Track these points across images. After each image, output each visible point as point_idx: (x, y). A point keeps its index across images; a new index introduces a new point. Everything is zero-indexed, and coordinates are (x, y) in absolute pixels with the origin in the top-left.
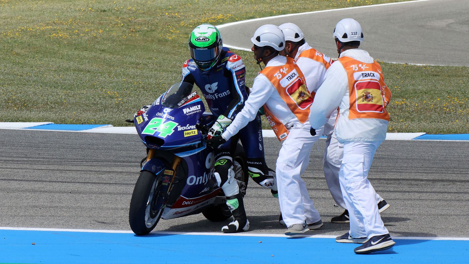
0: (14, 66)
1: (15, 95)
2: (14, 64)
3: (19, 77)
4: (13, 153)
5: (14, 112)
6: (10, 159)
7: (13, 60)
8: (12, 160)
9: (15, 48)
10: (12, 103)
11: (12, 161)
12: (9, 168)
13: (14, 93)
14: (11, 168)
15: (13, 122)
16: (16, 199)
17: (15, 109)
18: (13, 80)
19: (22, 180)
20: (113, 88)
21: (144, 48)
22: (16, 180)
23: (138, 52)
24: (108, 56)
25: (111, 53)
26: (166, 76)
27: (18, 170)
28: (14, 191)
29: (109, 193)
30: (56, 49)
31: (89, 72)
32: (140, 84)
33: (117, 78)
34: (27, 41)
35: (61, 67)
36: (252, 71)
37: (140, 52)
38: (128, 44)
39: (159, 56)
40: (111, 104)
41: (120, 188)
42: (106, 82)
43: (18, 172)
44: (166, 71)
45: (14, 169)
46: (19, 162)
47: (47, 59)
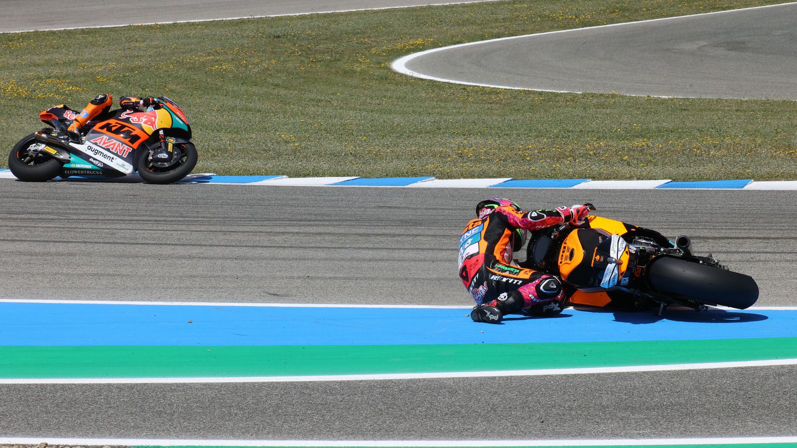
4: (165, 212)
6: (162, 219)
9: (169, 83)
11: (165, 221)
12: (161, 230)
14: (163, 230)
16: (169, 267)
19: (176, 245)
20: (289, 131)
21: (327, 81)
22: (169, 245)
23: (319, 87)
24: (283, 92)
25: (286, 88)
26: (354, 115)
27: (172, 232)
28: (167, 257)
29: (283, 259)
30: (219, 84)
31: (259, 111)
32: (321, 125)
33: (293, 118)
34: (183, 75)
35: (225, 106)
36: (460, 108)
37: (322, 87)
38: (307, 77)
39: (345, 91)
40: (286, 150)
41: (296, 253)
42: (280, 123)
43: (172, 234)
44: (354, 109)
45: (167, 231)
46: (173, 223)
47: (208, 96)
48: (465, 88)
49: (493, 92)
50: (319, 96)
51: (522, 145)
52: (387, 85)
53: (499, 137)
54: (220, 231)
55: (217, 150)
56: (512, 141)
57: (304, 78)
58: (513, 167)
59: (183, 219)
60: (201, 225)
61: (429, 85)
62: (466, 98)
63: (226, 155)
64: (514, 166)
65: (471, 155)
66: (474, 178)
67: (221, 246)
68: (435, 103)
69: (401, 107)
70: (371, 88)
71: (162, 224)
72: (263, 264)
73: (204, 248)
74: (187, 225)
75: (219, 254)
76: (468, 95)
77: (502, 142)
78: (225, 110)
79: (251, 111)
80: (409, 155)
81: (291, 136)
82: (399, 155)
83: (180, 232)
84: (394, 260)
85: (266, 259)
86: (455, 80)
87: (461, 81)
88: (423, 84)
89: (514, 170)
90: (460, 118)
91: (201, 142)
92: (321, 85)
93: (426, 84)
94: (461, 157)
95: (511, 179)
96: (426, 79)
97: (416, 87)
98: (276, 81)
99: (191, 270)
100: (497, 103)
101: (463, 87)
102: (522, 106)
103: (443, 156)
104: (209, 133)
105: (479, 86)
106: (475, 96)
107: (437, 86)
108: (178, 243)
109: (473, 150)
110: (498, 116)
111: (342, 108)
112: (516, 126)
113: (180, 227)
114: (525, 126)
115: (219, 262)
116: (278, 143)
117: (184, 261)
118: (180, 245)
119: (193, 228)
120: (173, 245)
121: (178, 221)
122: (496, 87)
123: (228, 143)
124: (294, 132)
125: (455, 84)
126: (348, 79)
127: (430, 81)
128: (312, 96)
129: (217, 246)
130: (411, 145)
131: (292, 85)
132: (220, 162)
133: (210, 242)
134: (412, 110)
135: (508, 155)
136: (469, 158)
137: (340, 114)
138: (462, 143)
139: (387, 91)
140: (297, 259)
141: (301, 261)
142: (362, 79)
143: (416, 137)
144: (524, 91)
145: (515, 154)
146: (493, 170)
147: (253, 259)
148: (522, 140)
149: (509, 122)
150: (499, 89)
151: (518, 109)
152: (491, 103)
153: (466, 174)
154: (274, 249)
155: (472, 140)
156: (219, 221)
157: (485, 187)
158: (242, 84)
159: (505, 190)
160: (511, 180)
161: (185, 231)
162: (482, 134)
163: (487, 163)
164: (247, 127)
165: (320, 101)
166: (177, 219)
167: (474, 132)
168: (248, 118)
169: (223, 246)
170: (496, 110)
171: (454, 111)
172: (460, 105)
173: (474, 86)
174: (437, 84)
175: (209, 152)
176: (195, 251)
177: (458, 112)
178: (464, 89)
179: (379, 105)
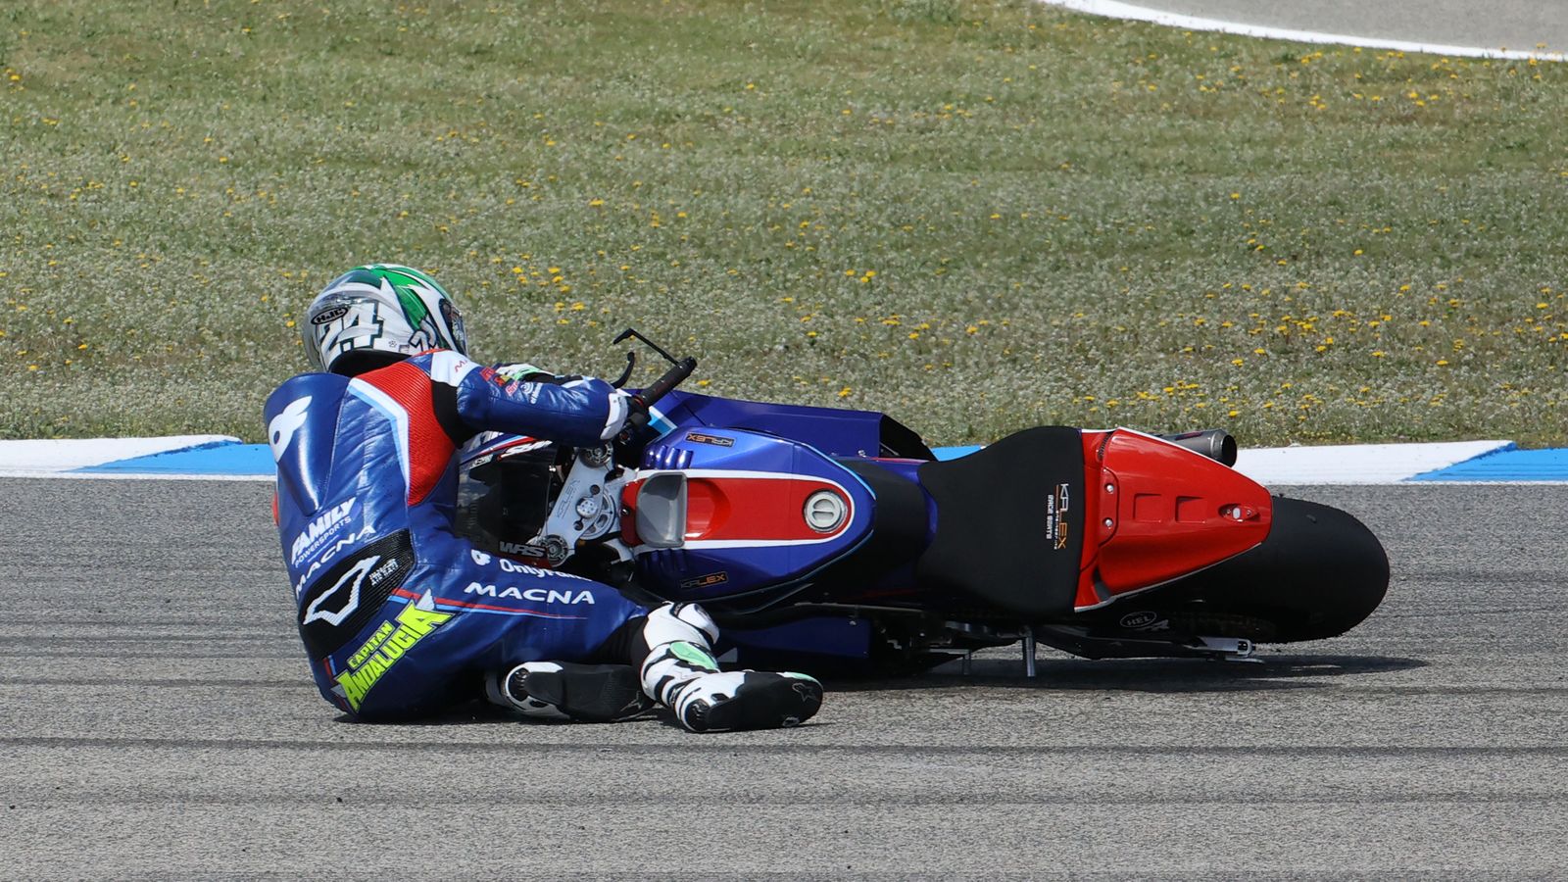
0: (17, 145)
1: (26, 297)
2: (14, 138)
3: (42, 201)
4: (28, 603)
5: (27, 384)
6: (18, 631)
7: (12, 116)
8: (28, 638)
9: (19, 49)
10: (13, 341)
11: (28, 640)
12: (15, 681)
13: (20, 289)
14: (25, 682)
15: (22, 437)
16: (54, 840)
17: (33, 368)
18: (12, 222)
19: (82, 742)
20: (544, 245)
21: (696, 34)
22: (53, 742)
23: (662, 58)
24: (508, 82)
25: (522, 65)
26: (818, 178)
27: (62, 689)
28: (41, 799)
29: (545, 799)
30: (235, 50)
31: (408, 165)
32: (678, 221)
33: (558, 194)
34: (77, 16)
35: (263, 142)
36: (1272, 143)
37: (676, 57)
38: (609, 15)
39: (778, 74)
40: (533, 333)
41: (598, 771)
42: (502, 217)
43: (60, 700)
44: (816, 151)
45: (42, 687)
46: (63, 650)
47: (185, 104)
48: (1288, 55)
49: (1413, 71)
50: (664, 95)
51: (1546, 298)
52: (956, 44)
53: (1447, 264)
54: (267, 683)
55: (238, 334)
56: (1502, 282)
57: (596, 19)
58: (1515, 395)
59: (104, 632)
60: (185, 656)
61: (1136, 44)
62: (1298, 97)
63: (276, 357)
64: (1515, 387)
65: (1330, 341)
66: (1345, 442)
67: (276, 746)
68: (1163, 122)
69: (1019, 140)
70: (888, 59)
71: (17, 654)
72: (460, 822)
73: (202, 754)
74: (124, 656)
75: (268, 780)
76: (1306, 88)
77: (1457, 285)
78: (262, 164)
79: (374, 163)
80: (1061, 345)
81: (554, 270)
82: (1018, 347)
83: (93, 689)
84: (1020, 798)
85: (470, 798)
86: (1246, 20)
87: (1274, 24)
88: (1112, 41)
89: (1515, 405)
90: (1273, 183)
91: (167, 299)
92: (671, 49)
93: (1123, 39)
94: (1286, 352)
95: (1505, 443)
96: (1119, 21)
97: (1078, 52)
98: (478, 35)
99: (151, 851)
100: (1429, 121)
101: (1283, 50)
102: (1540, 130)
103: (1207, 350)
104: (197, 262)
105: (1351, 48)
106: (1337, 90)
107: (1169, 48)
108: (92, 736)
109: (1338, 320)
110: (1436, 173)
111: (764, 145)
112: (1518, 218)
113: (94, 668)
114: (1554, 215)
115: (268, 816)
116: (500, 301)
117: (117, 811)
118: (96, 742)
119: (149, 669)
120: (70, 743)
121: (86, 639)
122: (1430, 48)
123: (285, 301)
124: (564, 254)
125: (1244, 37)
126: (788, 22)
127: (1142, 26)
128: (638, 98)
129: (257, 745)
130: (1071, 302)
131: (548, 53)
132: (251, 386)
133: (224, 731)
134: (1065, 153)
135: (1486, 345)
136: (1320, 354)
137: (759, 173)
138: (1286, 291)
139: (955, 69)
140: (601, 800)
141: (622, 809)
142: (848, 20)
143: (1089, 269)
144: (1548, 66)
145: (1518, 336)
146: (1426, 406)
147: (415, 799)
148: (1546, 277)
149: (1486, 198)
150: (1437, 57)
151: (1522, 146)
152: (1406, 120)
153: (1312, 424)
154: (503, 755)
155: (1329, 277)
156: (261, 637)
157: (1395, 480)
158: (333, 49)
159: (1483, 494)
160: (1508, 449)
161: (119, 682)
162: (1374, 253)
163: (1401, 377)
164: (359, 234)
165: (668, 118)
166: (82, 632)
167: (1339, 244)
168: (363, 196)
169: (285, 744)
170: (1428, 147)
171: (1249, 153)
172: (1276, 127)
173: (1328, 48)
174: (1171, 38)
175: (203, 342)
176: (164, 768)
177: (1266, 162)
178: (1286, 59)
179: (922, 133)
